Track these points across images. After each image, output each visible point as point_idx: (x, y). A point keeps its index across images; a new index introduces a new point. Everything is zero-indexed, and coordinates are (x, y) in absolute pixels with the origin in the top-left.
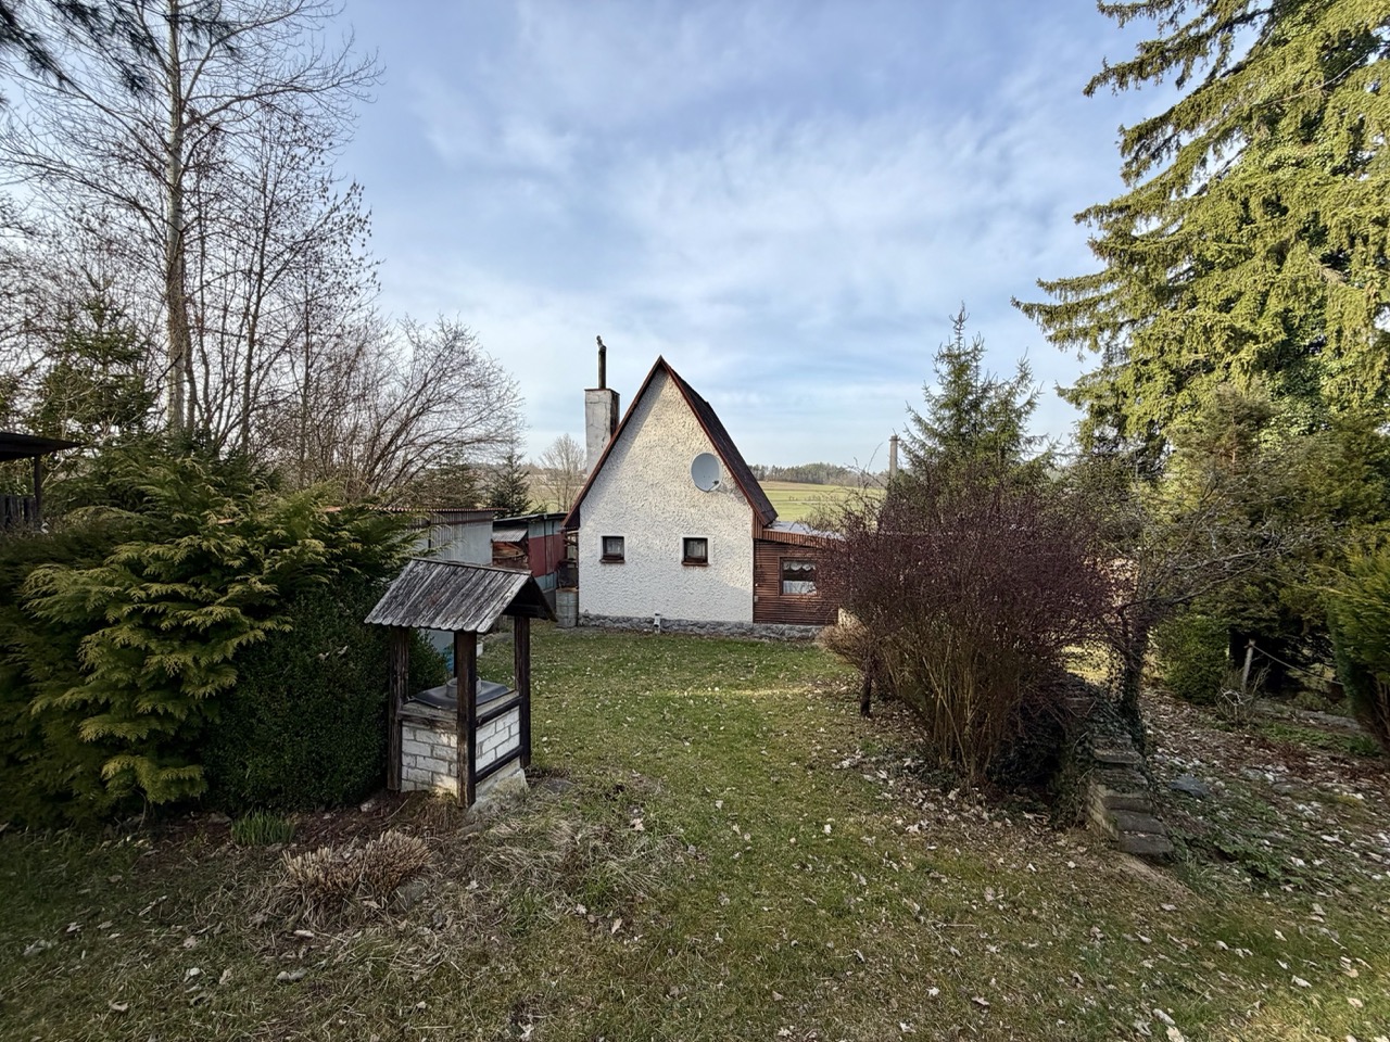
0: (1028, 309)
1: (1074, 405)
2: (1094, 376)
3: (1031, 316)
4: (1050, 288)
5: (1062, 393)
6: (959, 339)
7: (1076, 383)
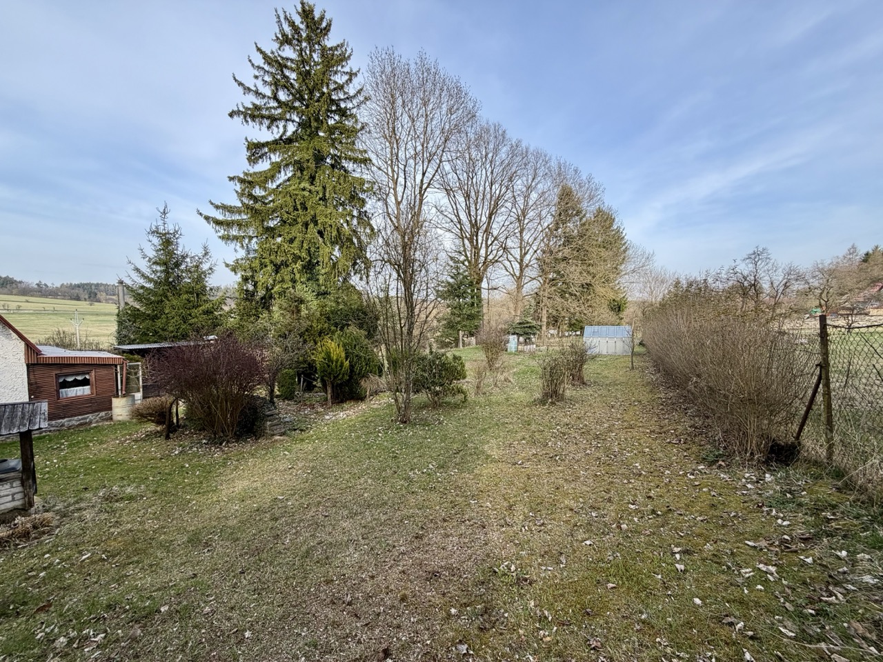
0: (207, 218)
1: (233, 273)
2: (242, 259)
3: (209, 223)
4: (217, 207)
5: (227, 265)
6: (165, 224)
7: (234, 262)
